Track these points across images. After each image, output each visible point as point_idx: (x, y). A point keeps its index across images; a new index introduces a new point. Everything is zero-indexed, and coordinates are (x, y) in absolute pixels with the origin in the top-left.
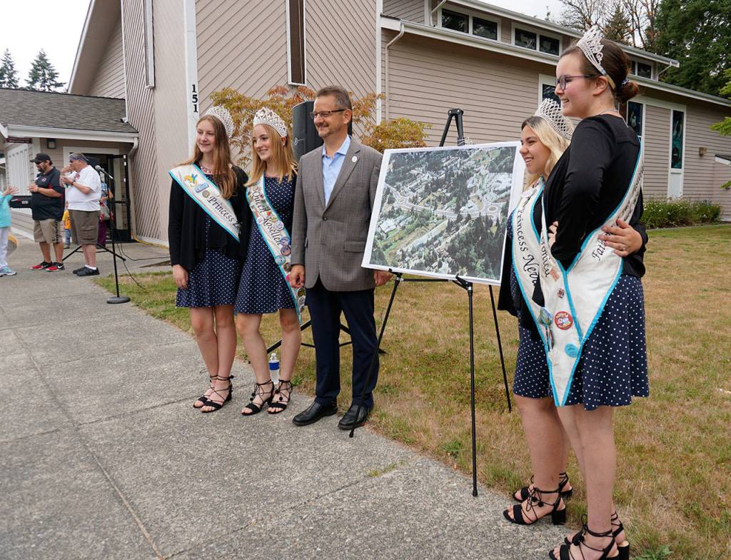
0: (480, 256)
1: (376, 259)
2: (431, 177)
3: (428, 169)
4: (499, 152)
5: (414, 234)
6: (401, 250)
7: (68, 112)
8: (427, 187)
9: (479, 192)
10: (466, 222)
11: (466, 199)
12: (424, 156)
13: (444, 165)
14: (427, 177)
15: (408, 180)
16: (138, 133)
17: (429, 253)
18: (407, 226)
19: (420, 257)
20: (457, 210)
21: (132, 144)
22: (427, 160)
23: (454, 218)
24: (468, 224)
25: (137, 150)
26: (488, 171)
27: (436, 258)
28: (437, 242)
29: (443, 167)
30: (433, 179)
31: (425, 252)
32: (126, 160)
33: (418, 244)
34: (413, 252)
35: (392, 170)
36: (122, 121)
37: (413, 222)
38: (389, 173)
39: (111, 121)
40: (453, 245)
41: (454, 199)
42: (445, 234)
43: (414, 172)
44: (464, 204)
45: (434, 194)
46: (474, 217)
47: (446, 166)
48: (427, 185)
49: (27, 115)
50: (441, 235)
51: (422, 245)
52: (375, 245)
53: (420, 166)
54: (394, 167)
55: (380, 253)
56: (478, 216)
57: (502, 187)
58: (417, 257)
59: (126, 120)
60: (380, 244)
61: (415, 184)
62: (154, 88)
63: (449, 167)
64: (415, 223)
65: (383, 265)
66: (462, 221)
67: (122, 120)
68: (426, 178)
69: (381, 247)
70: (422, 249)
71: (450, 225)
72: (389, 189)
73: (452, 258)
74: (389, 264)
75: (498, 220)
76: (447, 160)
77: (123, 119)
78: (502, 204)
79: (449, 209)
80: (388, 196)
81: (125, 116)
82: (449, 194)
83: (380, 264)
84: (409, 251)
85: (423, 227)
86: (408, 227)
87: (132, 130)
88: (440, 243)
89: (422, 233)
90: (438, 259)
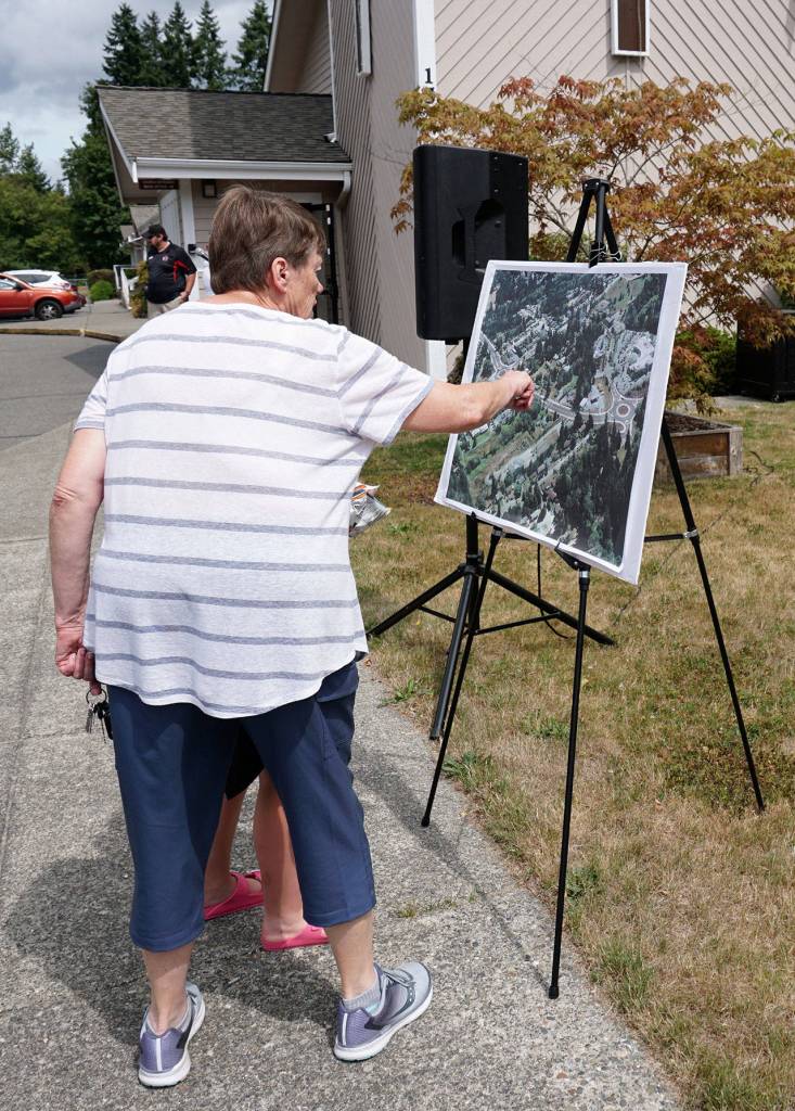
0: (598, 510)
1: (455, 489)
2: (547, 328)
3: (546, 310)
4: (641, 284)
5: (512, 446)
6: (492, 477)
7: (239, 126)
8: (538, 350)
9: (609, 370)
10: (586, 432)
11: (589, 381)
12: (543, 283)
13: (569, 304)
14: (541, 326)
15: (514, 330)
16: (350, 161)
17: (530, 489)
18: (503, 427)
19: (517, 495)
20: (576, 405)
21: (341, 183)
22: (546, 291)
23: (570, 419)
24: (588, 437)
25: (350, 193)
26: (623, 326)
27: (540, 503)
28: (543, 466)
29: (567, 309)
30: (549, 333)
31: (524, 484)
32: (331, 214)
33: (516, 467)
34: (508, 483)
35: (494, 306)
36: (327, 140)
37: (512, 419)
38: (489, 312)
39: (310, 142)
40: (564, 478)
41: (575, 379)
42: (555, 451)
43: (524, 313)
44: (586, 395)
45: (548, 363)
46: (598, 423)
47: (571, 309)
48: (539, 343)
49: (171, 138)
50: (548, 453)
51: (522, 471)
52: (456, 461)
53: (533, 302)
54: (498, 301)
55: (463, 477)
56: (603, 423)
57: (640, 364)
58: (512, 495)
59: (333, 137)
60: (465, 459)
61: (522, 339)
62: (370, 77)
63: (576, 310)
64: (515, 422)
65: (465, 503)
66: (580, 430)
67: (326, 138)
68: (539, 329)
69: (464, 464)
70: (521, 479)
71: (565, 432)
72: (486, 345)
73: (561, 506)
74: (474, 502)
75: (628, 436)
76: (575, 296)
77: (330, 135)
78: (637, 401)
79: (564, 400)
80: (485, 359)
81: (332, 131)
82: (567, 368)
83: (460, 501)
84: (503, 479)
85: (527, 432)
86: (506, 428)
87: (342, 157)
88: (546, 469)
89: (525, 446)
90: (543, 504)
